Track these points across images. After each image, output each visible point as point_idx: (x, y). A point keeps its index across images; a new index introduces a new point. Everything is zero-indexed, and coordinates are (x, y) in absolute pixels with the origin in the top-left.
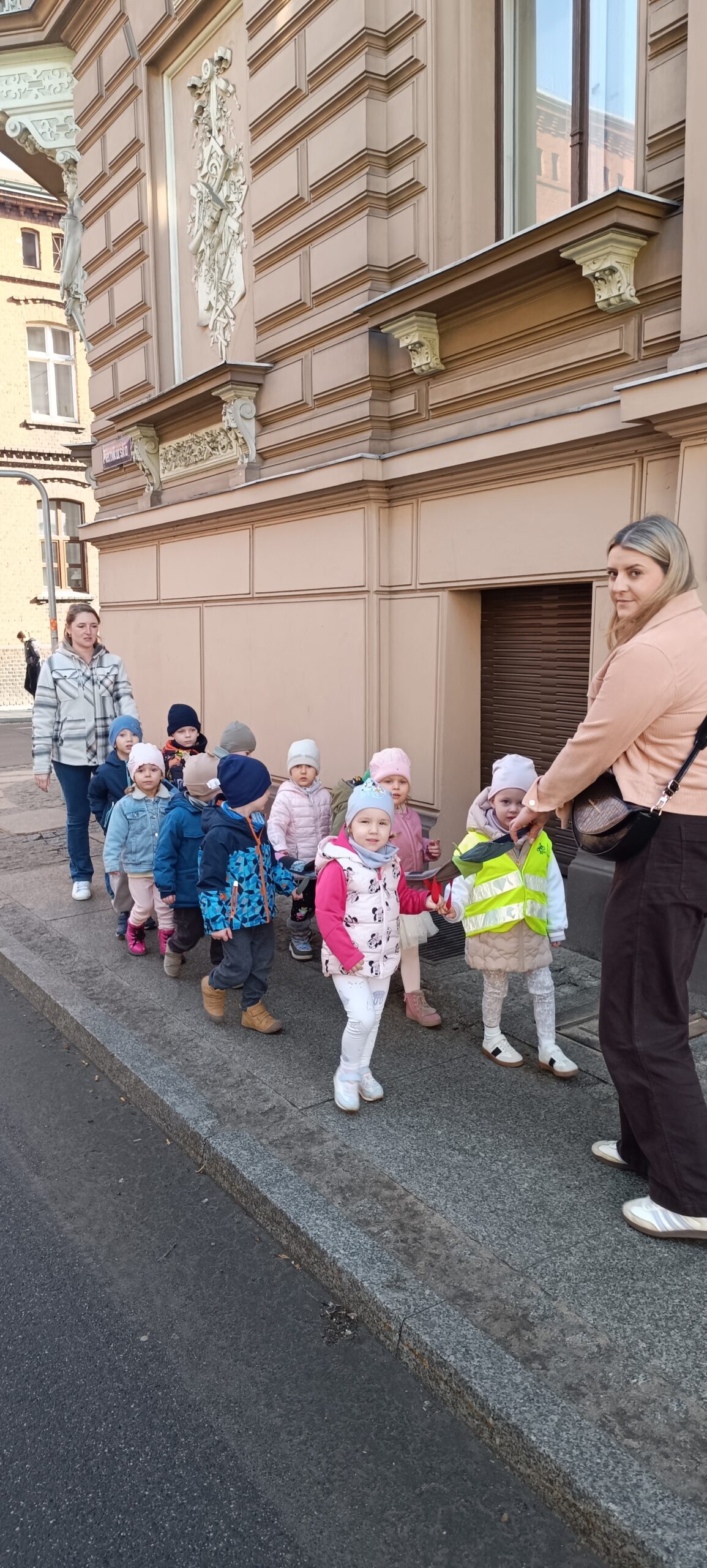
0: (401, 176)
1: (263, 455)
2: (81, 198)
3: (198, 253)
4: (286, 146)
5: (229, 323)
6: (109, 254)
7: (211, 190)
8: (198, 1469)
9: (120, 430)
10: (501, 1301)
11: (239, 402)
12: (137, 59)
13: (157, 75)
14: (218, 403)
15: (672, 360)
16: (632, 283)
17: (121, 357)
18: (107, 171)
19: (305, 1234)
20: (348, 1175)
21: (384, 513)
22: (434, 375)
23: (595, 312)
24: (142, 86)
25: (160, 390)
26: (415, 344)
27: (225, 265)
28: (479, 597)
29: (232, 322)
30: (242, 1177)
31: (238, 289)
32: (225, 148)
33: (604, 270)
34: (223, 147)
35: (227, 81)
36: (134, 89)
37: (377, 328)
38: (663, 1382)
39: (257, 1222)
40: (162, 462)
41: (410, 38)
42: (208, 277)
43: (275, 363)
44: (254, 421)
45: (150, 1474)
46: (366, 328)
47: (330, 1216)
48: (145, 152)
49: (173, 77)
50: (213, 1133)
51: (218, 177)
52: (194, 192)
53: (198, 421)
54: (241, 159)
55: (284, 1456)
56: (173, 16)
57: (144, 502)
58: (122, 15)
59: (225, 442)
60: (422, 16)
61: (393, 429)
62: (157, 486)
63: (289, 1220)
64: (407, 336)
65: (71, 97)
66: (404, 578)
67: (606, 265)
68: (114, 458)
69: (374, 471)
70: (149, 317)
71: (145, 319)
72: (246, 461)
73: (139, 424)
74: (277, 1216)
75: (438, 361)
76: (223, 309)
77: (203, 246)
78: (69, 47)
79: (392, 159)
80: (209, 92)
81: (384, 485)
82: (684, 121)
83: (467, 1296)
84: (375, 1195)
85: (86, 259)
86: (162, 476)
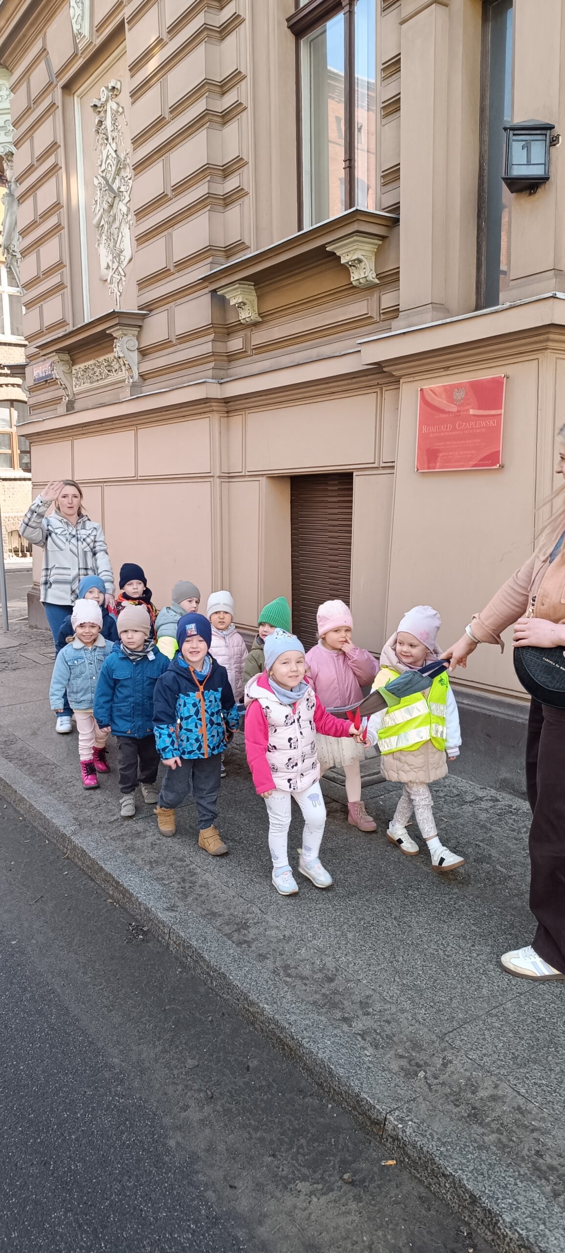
0: (232, 184)
1: (143, 377)
2: (17, 181)
3: (99, 226)
4: (156, 157)
5: (121, 279)
6: (36, 224)
7: (107, 181)
8: (36, 1002)
9: (44, 355)
10: (234, 916)
11: (125, 339)
12: (55, 83)
13: (70, 95)
14: (111, 338)
15: (395, 323)
16: (373, 269)
17: (46, 300)
18: (35, 163)
19: (122, 886)
20: (157, 855)
21: (224, 420)
22: (255, 324)
23: (352, 288)
24: (59, 103)
25: (74, 327)
26: (240, 303)
27: (118, 236)
28: (289, 481)
29: (124, 279)
30: (89, 856)
31: (127, 254)
32: (118, 152)
33: (354, 260)
34: (116, 151)
35: (118, 104)
36: (53, 104)
37: (214, 291)
38: (316, 951)
39: (97, 883)
40: (74, 379)
41: (236, 88)
42: (107, 244)
43: (151, 311)
44: (136, 352)
45: (7, 1004)
46: (207, 290)
47: (140, 876)
48: (61, 151)
49: (81, 97)
50: (74, 833)
51: (113, 173)
52: (96, 182)
53: (99, 350)
54: (128, 161)
55: (89, 995)
56: (79, 55)
57: (62, 409)
58: (44, 50)
59: (117, 367)
60: (244, 73)
61: (230, 361)
62: (71, 397)
63: (113, 878)
64: (235, 297)
65: (8, 106)
66: (237, 468)
67: (355, 257)
68: (41, 375)
69: (215, 391)
70: (65, 272)
71: (62, 274)
72: (131, 381)
73: (57, 351)
74: (108, 878)
75: (257, 315)
76: (117, 268)
77: (103, 222)
78: (8, 69)
79: (226, 171)
80: (106, 111)
81: (223, 401)
82: (399, 164)
83: (214, 914)
84: (171, 865)
85: (20, 227)
86: (74, 389)
